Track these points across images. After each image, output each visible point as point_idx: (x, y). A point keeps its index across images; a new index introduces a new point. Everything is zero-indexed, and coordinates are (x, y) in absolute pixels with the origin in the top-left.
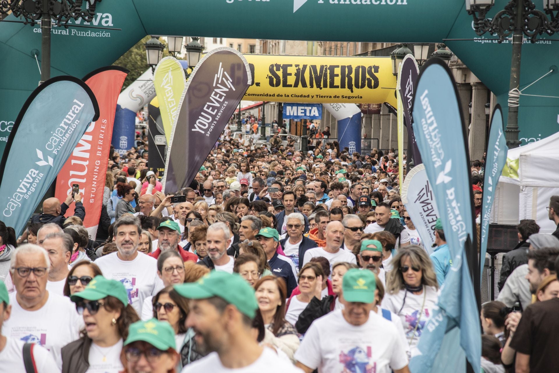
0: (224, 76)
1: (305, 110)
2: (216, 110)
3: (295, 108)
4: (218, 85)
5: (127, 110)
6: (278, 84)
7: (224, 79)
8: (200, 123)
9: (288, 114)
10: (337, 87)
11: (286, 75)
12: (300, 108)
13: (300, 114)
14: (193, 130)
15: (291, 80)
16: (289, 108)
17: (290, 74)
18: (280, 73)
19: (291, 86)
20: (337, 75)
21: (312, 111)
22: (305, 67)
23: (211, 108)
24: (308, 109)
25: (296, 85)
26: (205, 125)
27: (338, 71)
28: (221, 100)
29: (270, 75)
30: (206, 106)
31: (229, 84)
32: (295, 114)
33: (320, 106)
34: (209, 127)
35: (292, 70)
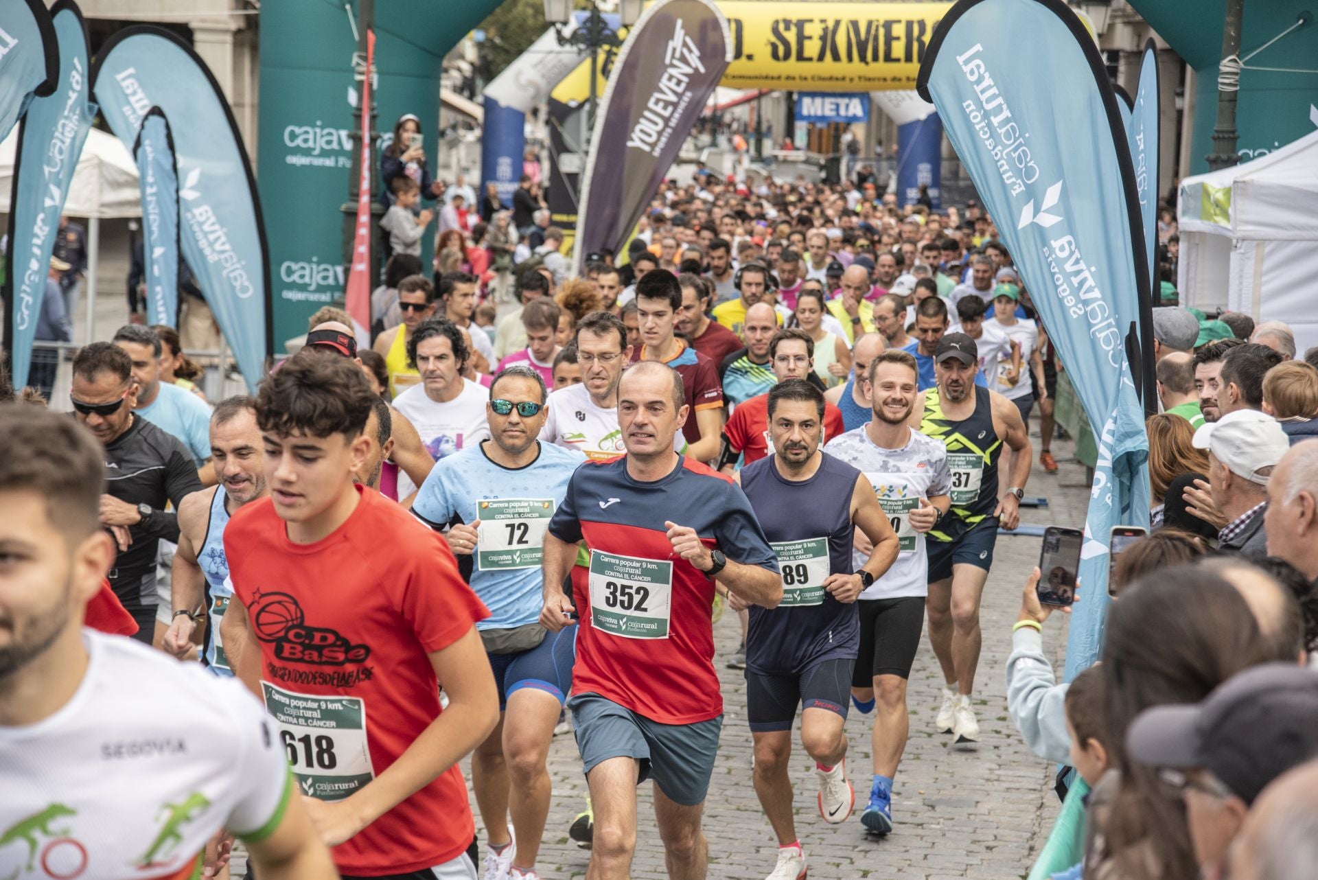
0: (685, 44)
1: (838, 105)
2: (670, 109)
3: (818, 101)
4: (676, 62)
5: (510, 110)
6: (787, 56)
7: (685, 51)
8: (642, 131)
9: (805, 112)
10: (898, 60)
11: (801, 38)
12: (828, 101)
13: (828, 113)
14: (630, 144)
15: (812, 48)
16: (806, 101)
17: (810, 38)
18: (791, 36)
19: (810, 59)
20: (898, 38)
21: (851, 107)
22: (837, 23)
23: (661, 104)
24: (843, 102)
25: (821, 57)
26: (650, 135)
27: (899, 30)
28: (680, 89)
29: (774, 39)
30: (652, 100)
31: (694, 58)
32: (819, 113)
33: (865, 97)
34: (658, 140)
35: (814, 30)
